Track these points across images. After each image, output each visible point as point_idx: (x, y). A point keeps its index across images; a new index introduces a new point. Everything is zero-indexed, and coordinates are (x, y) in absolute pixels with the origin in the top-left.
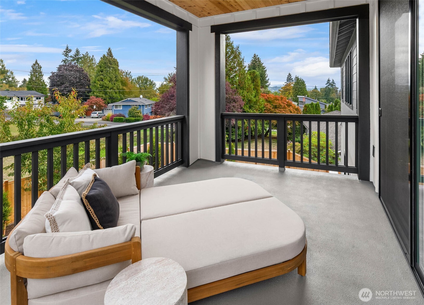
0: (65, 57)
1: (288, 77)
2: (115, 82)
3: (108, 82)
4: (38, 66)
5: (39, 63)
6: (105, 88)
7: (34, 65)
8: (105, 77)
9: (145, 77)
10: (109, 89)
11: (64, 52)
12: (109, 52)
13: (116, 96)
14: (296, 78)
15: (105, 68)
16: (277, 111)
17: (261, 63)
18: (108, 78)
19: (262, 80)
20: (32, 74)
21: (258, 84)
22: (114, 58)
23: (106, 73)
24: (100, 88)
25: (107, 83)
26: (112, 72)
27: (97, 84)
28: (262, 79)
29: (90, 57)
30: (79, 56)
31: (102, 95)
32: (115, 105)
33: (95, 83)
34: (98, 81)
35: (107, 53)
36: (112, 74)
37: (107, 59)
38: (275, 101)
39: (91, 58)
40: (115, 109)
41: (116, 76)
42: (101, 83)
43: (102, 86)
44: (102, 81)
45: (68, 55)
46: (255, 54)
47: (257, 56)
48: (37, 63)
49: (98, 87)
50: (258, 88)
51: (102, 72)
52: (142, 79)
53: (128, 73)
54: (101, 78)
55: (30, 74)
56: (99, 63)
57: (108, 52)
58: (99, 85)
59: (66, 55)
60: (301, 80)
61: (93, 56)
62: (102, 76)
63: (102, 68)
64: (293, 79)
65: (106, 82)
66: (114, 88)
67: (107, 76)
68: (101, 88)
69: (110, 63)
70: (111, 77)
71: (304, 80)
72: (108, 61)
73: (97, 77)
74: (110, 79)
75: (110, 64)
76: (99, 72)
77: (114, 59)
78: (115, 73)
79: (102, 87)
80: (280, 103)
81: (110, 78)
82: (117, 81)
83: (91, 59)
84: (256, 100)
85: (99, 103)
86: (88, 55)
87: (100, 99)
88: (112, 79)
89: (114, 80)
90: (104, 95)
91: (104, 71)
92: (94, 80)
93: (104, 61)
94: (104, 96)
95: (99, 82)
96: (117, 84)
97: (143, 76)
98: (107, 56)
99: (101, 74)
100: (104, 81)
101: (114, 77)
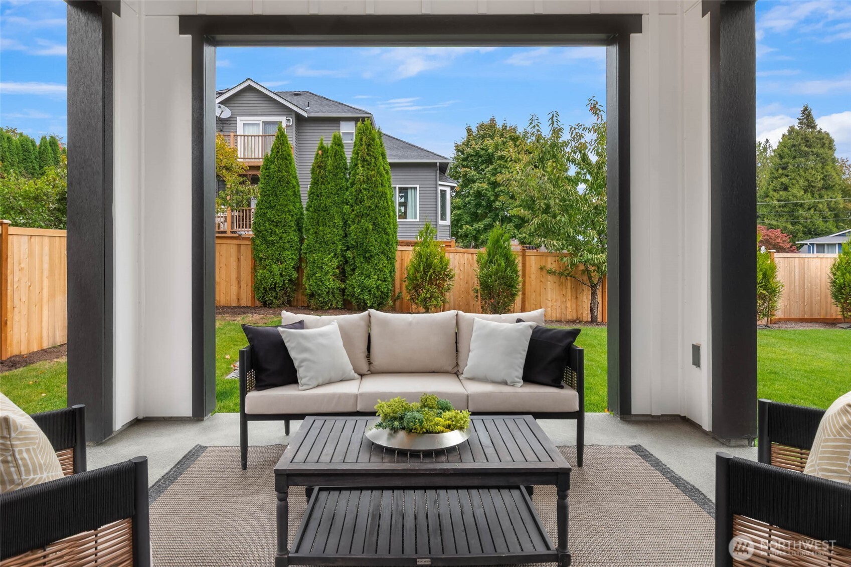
2: (823, 192)
3: (802, 192)
6: (792, 207)
8: (794, 181)
10: (804, 208)
12: (805, 118)
13: (825, 227)
15: (795, 158)
18: (801, 181)
22: (818, 129)
23: (797, 170)
24: (780, 207)
25: (798, 194)
26: (813, 166)
27: (771, 198)
31: (785, 225)
32: (817, 245)
33: (767, 196)
34: (775, 191)
35: (800, 120)
36: (814, 172)
37: (798, 135)
39: (762, 145)
41: (826, 176)
42: (781, 196)
43: (785, 203)
44: (786, 189)
49: (775, 206)
51: (784, 168)
54: (782, 183)
56: (778, 148)
57: (802, 118)
58: (776, 202)
61: (767, 140)
62: (784, 179)
63: (785, 160)
65: (795, 191)
66: (820, 206)
67: (798, 178)
68: (783, 207)
69: (809, 143)
70: (811, 180)
72: (803, 139)
73: (772, 182)
74: (806, 183)
75: (806, 146)
76: (777, 170)
77: (819, 132)
78: (823, 168)
79: (785, 206)
81: (808, 181)
82: (827, 188)
85: (775, 240)
87: (778, 232)
88: (813, 184)
89: (820, 186)
90: (789, 223)
91: (791, 166)
92: (764, 189)
93: (790, 143)
94: (790, 226)
95: (775, 194)
96: (828, 195)
98: (798, 129)
99: (782, 174)
100: (790, 189)
101: (819, 177)
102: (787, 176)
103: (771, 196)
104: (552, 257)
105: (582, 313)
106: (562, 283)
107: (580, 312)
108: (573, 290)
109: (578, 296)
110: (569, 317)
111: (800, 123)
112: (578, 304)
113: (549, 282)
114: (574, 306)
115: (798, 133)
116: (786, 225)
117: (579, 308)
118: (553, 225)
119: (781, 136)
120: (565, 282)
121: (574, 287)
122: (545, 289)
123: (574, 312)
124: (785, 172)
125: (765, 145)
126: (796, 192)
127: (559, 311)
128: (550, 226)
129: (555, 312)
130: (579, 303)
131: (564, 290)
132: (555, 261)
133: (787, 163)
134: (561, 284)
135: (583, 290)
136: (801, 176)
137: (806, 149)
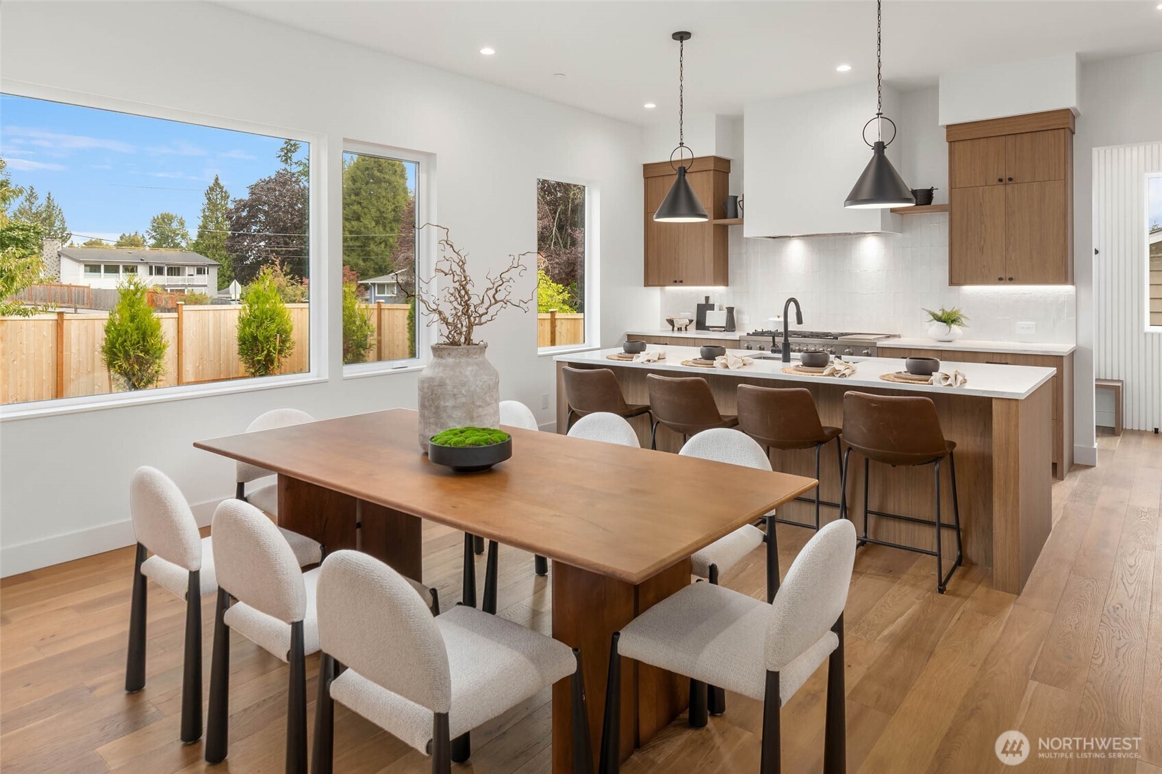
0: (283, 166)
2: (394, 225)
3: (373, 224)
4: (222, 192)
5: (222, 185)
6: (364, 241)
7: (211, 189)
10: (375, 242)
11: (282, 150)
15: (367, 183)
18: (373, 211)
20: (207, 214)
23: (369, 197)
24: (351, 240)
25: (369, 226)
26: (384, 194)
31: (355, 260)
32: (381, 284)
34: (347, 220)
36: (385, 202)
40: (377, 295)
41: (397, 207)
44: (358, 219)
45: (290, 158)
48: (218, 184)
51: (356, 195)
54: (355, 212)
55: (202, 215)
58: (348, 233)
59: (287, 159)
62: (356, 207)
63: (358, 185)
66: (391, 240)
67: (370, 207)
68: (355, 240)
69: (381, 168)
70: (382, 210)
72: (375, 162)
74: (378, 214)
75: (378, 170)
76: (350, 196)
78: (394, 198)
79: (357, 239)
81: (380, 211)
88: (384, 216)
89: (391, 218)
91: (363, 193)
94: (361, 263)
95: (347, 224)
99: (355, 201)
100: (362, 219)
101: (390, 208)
102: (360, 203)
116: (357, 261)
124: (357, 198)
126: (368, 223)
133: (360, 189)
136: (373, 205)
137: (378, 174)
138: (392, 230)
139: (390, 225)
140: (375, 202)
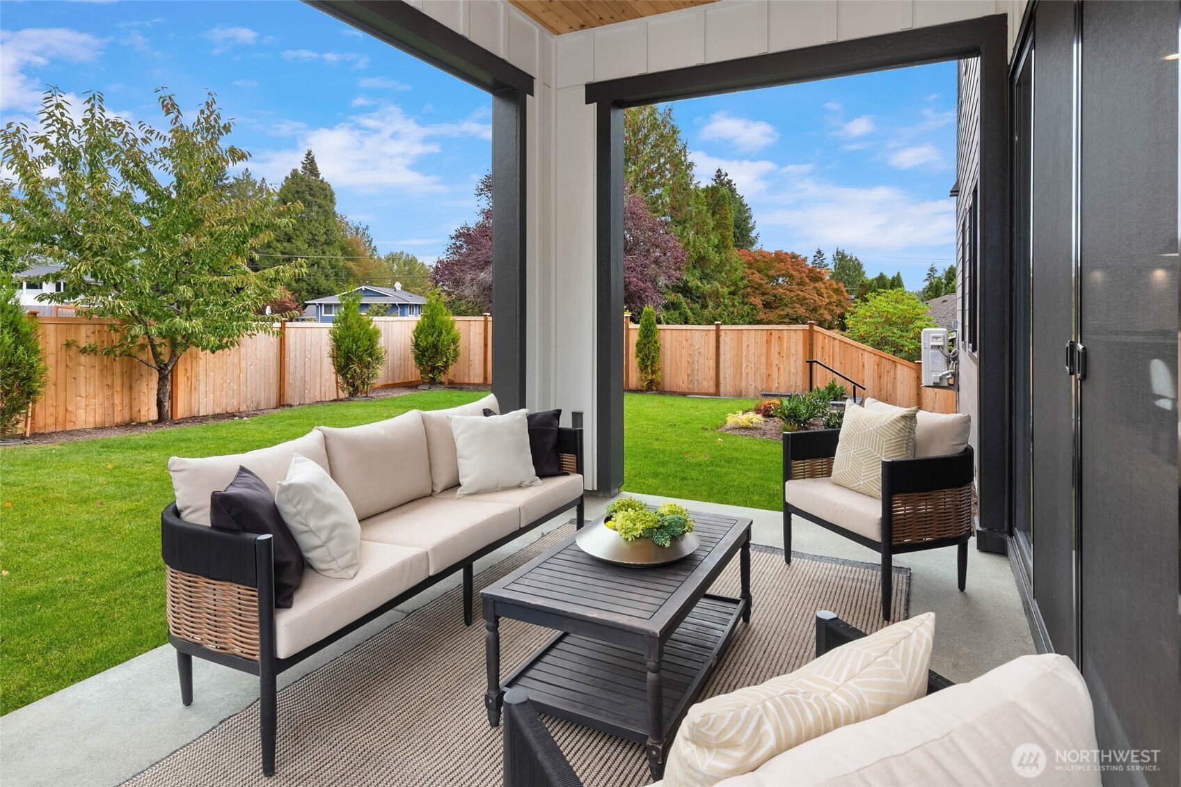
1: (815, 261)
2: (325, 247)
3: (306, 246)
8: (298, 233)
9: (407, 255)
12: (308, 163)
13: (328, 286)
14: (838, 253)
16: (781, 290)
17: (737, 196)
18: (305, 233)
19: (738, 238)
21: (728, 222)
22: (321, 178)
23: (301, 221)
25: (302, 248)
26: (316, 217)
27: (274, 249)
28: (738, 235)
29: (256, 183)
30: (225, 181)
32: (326, 305)
33: (269, 246)
34: (278, 241)
35: (303, 164)
36: (317, 225)
37: (302, 181)
38: (776, 264)
39: (258, 184)
40: (323, 315)
41: (328, 230)
42: (285, 248)
44: (289, 241)
46: (719, 170)
47: (727, 175)
49: (279, 260)
50: (727, 233)
52: (399, 259)
53: (361, 229)
57: (305, 162)
58: (279, 255)
60: (851, 259)
61: (263, 179)
64: (828, 267)
65: (299, 244)
66: (323, 262)
67: (302, 229)
69: (312, 192)
70: (314, 232)
71: (861, 259)
72: (306, 186)
74: (310, 236)
75: (310, 194)
77: (322, 181)
78: (325, 221)
80: (788, 268)
81: (312, 234)
82: (329, 243)
83: (257, 188)
84: (721, 261)
86: (251, 177)
88: (316, 238)
89: (323, 240)
90: (293, 280)
91: (294, 215)
93: (293, 187)
95: (279, 245)
96: (330, 251)
97: (402, 253)
98: (302, 174)
100: (294, 241)
101: (322, 231)
103: (273, 247)
104: (88, 326)
105: (140, 411)
106: (106, 366)
107: (135, 410)
108: (125, 376)
109: (133, 385)
110: (118, 419)
111: (303, 168)
112: (133, 397)
113: (82, 367)
114: (126, 401)
115: (302, 179)
117: (135, 403)
118: (112, 275)
119: (284, 179)
120: (112, 365)
121: (126, 372)
122: (75, 379)
123: (127, 410)
125: (261, 185)
127: (101, 412)
128: (108, 276)
129: (93, 414)
130: (135, 395)
131: (109, 377)
132: (94, 333)
134: (104, 368)
135: (142, 375)
136: (304, 227)
137: (310, 198)
138: (324, 253)
139: (321, 248)
140: (306, 225)
